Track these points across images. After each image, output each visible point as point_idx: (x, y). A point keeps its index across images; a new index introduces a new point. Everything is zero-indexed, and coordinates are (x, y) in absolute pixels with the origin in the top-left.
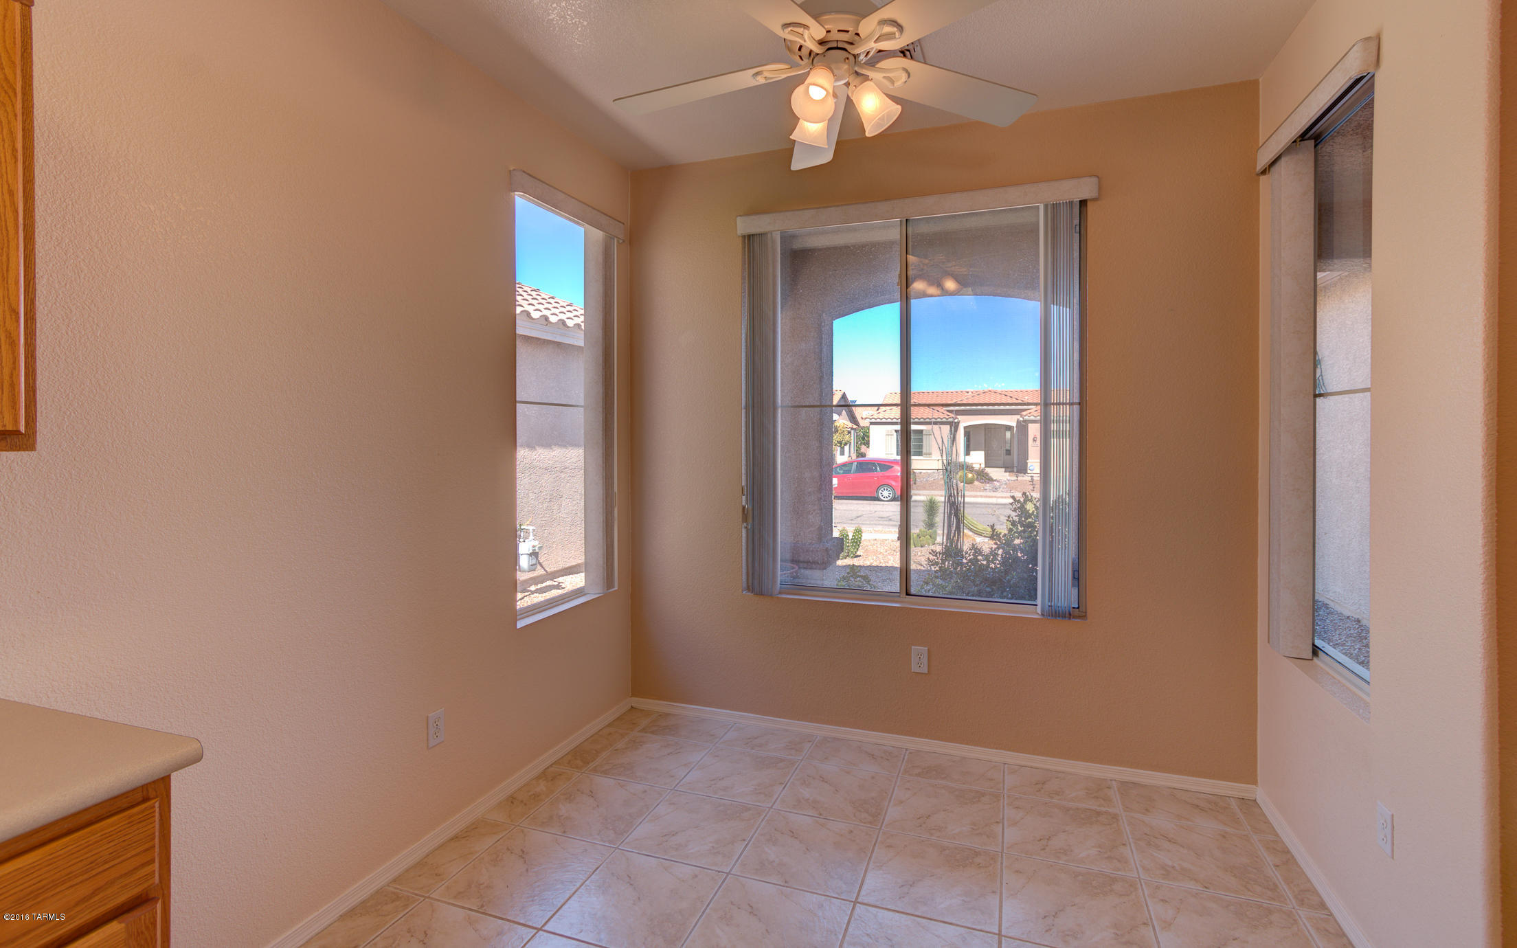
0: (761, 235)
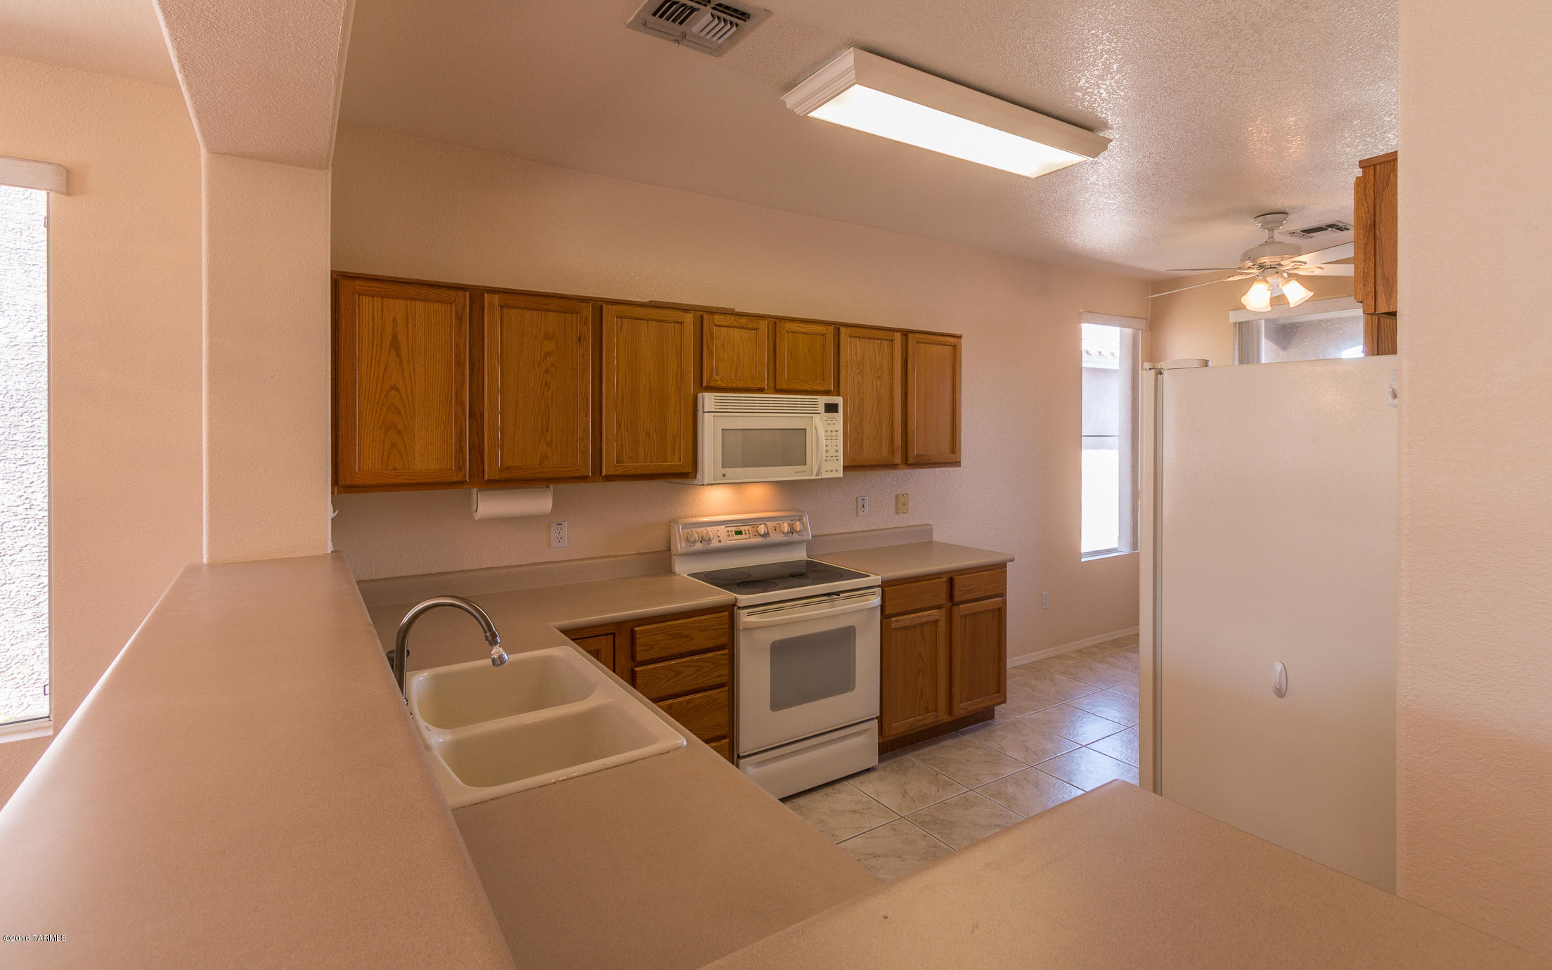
0: (1247, 322)
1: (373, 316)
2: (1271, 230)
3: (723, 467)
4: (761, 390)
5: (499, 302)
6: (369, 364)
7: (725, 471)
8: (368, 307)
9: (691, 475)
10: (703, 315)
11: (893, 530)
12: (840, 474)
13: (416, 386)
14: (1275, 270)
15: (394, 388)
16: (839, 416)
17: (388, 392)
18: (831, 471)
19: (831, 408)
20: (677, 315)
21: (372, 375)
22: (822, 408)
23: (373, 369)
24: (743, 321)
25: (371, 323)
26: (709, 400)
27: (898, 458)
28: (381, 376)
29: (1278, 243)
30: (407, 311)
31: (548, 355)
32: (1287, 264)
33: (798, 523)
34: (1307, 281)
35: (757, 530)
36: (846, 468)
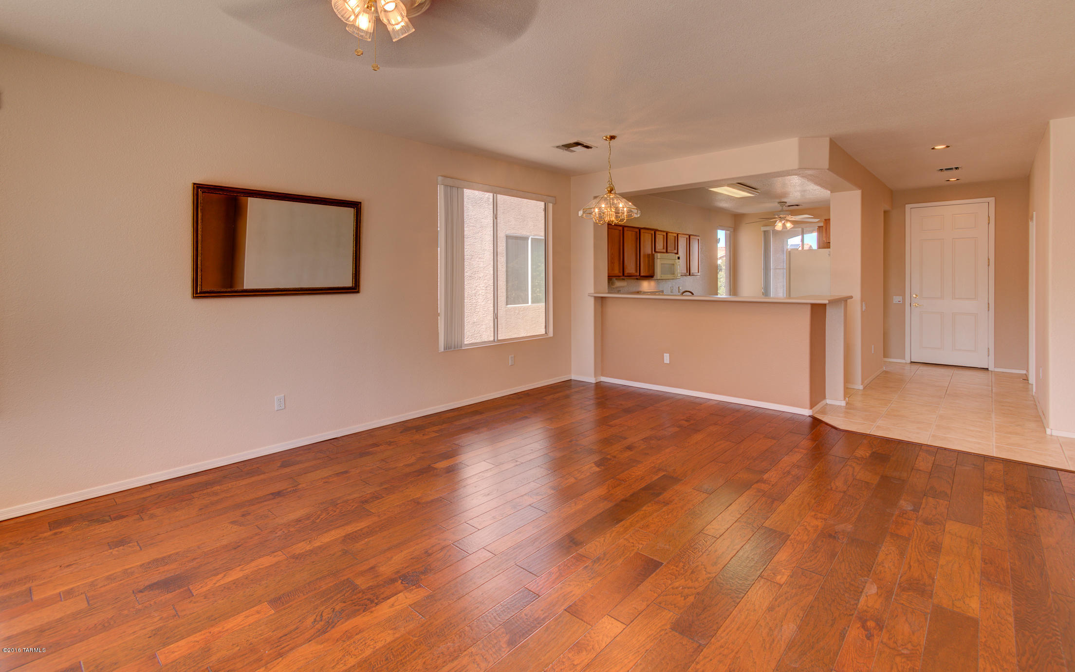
0: (770, 232)
2: (782, 207)
3: (661, 274)
4: (665, 253)
9: (653, 277)
10: (655, 232)
14: (784, 219)
20: (651, 231)
22: (677, 258)
24: (662, 233)
27: (688, 273)
36: (681, 276)
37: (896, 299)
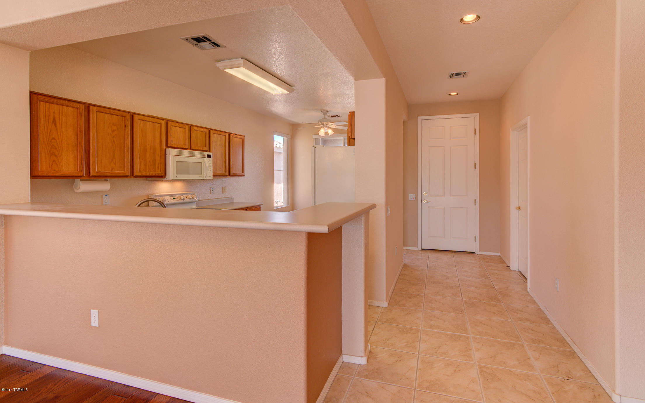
0: (317, 138)
1: (45, 110)
2: (325, 115)
3: (176, 174)
4: (186, 149)
5: (96, 109)
6: (44, 129)
7: (178, 175)
8: (42, 106)
9: (164, 177)
10: (168, 122)
11: (222, 199)
12: (212, 178)
13: (63, 139)
14: (326, 126)
15: (54, 139)
16: (211, 159)
17: (51, 140)
18: (210, 177)
19: (209, 156)
20: (160, 121)
21: (45, 133)
22: (206, 156)
23: (45, 131)
24: (181, 125)
25: (44, 112)
26: (172, 151)
27: (227, 174)
28: (49, 134)
29: (326, 119)
30: (59, 110)
31: (114, 131)
32: (329, 124)
33: (194, 195)
34: (333, 129)
35: (180, 198)
36: (213, 176)
37: (412, 196)
